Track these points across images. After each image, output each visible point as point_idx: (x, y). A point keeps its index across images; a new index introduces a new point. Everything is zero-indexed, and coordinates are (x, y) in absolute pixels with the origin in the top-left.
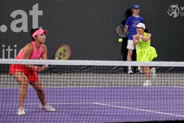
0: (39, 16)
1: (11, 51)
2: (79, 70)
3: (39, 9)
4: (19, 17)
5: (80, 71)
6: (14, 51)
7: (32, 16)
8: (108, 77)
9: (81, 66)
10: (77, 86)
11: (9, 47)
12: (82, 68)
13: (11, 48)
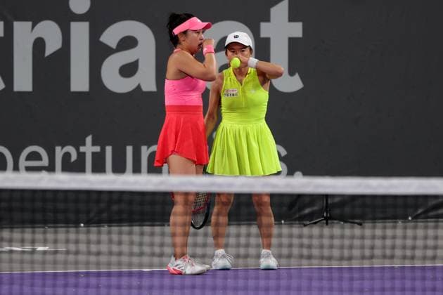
0: (290, 39)
2: (420, 211)
3: (292, 18)
5: (426, 212)
7: (267, 40)
9: (426, 197)
10: (407, 261)
12: (433, 202)
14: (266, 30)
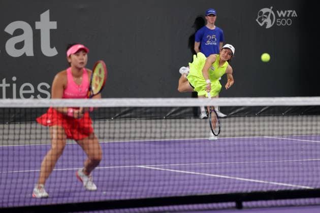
0: (51, 30)
1: (6, 87)
2: (117, 115)
3: (51, 19)
4: (19, 32)
5: (120, 115)
6: (11, 87)
7: (39, 30)
8: (158, 125)
9: (120, 108)
11: (4, 80)
12: (123, 111)
13: (7, 82)
14: (38, 25)
